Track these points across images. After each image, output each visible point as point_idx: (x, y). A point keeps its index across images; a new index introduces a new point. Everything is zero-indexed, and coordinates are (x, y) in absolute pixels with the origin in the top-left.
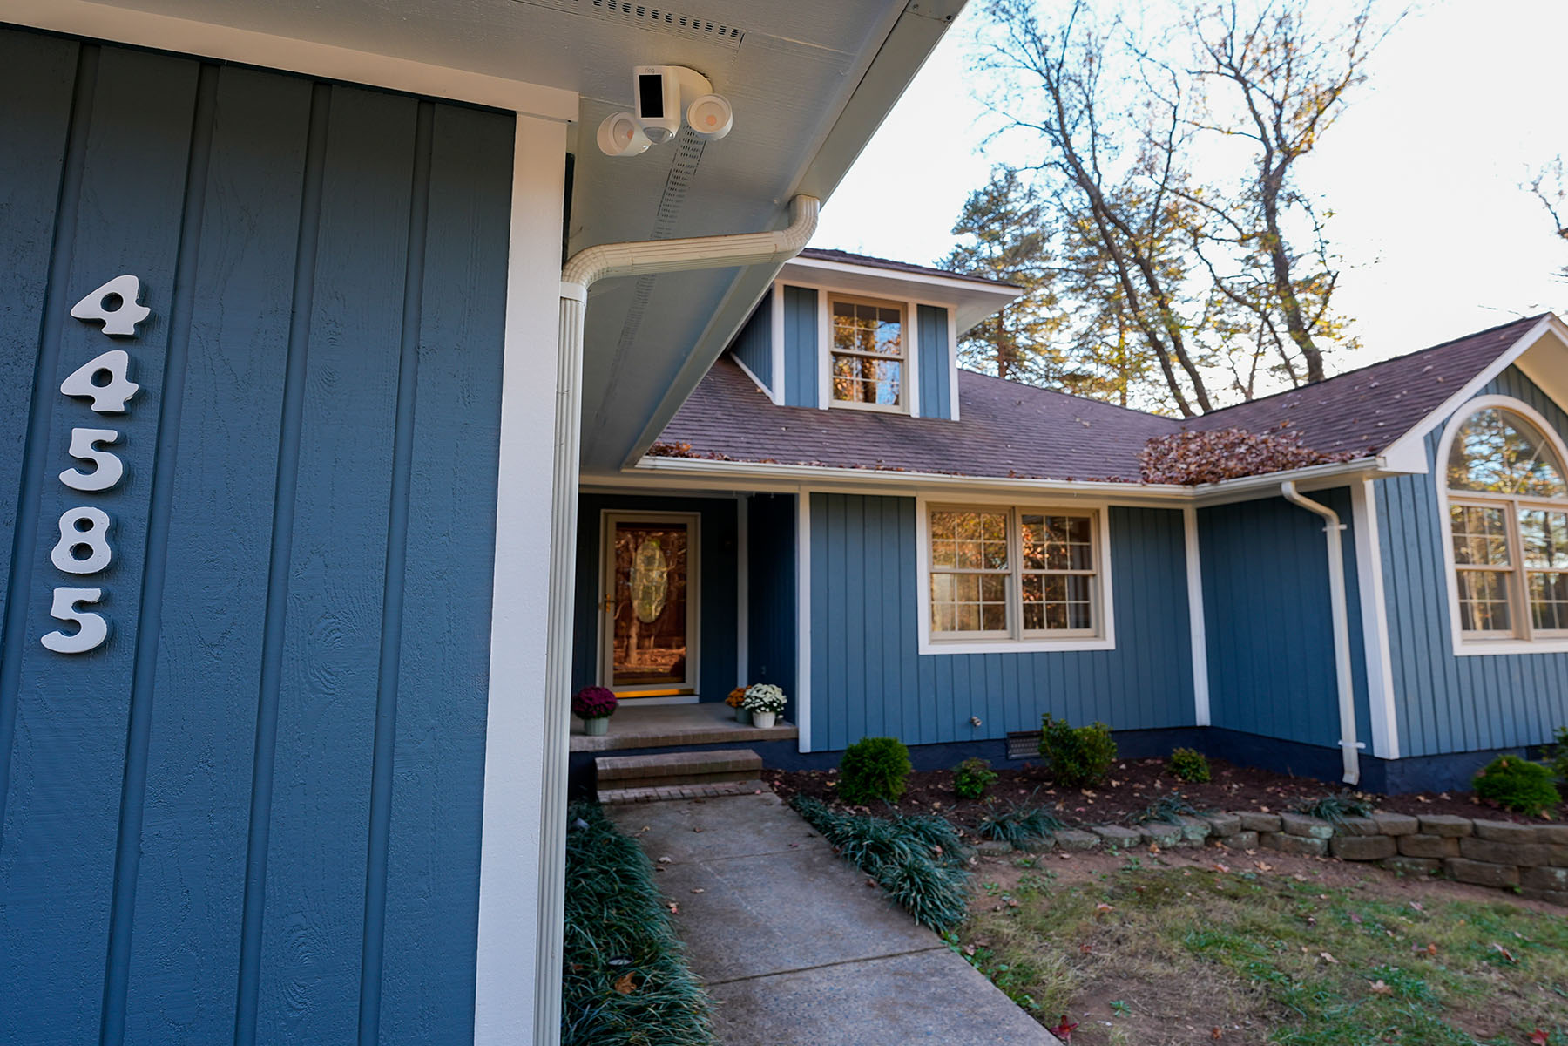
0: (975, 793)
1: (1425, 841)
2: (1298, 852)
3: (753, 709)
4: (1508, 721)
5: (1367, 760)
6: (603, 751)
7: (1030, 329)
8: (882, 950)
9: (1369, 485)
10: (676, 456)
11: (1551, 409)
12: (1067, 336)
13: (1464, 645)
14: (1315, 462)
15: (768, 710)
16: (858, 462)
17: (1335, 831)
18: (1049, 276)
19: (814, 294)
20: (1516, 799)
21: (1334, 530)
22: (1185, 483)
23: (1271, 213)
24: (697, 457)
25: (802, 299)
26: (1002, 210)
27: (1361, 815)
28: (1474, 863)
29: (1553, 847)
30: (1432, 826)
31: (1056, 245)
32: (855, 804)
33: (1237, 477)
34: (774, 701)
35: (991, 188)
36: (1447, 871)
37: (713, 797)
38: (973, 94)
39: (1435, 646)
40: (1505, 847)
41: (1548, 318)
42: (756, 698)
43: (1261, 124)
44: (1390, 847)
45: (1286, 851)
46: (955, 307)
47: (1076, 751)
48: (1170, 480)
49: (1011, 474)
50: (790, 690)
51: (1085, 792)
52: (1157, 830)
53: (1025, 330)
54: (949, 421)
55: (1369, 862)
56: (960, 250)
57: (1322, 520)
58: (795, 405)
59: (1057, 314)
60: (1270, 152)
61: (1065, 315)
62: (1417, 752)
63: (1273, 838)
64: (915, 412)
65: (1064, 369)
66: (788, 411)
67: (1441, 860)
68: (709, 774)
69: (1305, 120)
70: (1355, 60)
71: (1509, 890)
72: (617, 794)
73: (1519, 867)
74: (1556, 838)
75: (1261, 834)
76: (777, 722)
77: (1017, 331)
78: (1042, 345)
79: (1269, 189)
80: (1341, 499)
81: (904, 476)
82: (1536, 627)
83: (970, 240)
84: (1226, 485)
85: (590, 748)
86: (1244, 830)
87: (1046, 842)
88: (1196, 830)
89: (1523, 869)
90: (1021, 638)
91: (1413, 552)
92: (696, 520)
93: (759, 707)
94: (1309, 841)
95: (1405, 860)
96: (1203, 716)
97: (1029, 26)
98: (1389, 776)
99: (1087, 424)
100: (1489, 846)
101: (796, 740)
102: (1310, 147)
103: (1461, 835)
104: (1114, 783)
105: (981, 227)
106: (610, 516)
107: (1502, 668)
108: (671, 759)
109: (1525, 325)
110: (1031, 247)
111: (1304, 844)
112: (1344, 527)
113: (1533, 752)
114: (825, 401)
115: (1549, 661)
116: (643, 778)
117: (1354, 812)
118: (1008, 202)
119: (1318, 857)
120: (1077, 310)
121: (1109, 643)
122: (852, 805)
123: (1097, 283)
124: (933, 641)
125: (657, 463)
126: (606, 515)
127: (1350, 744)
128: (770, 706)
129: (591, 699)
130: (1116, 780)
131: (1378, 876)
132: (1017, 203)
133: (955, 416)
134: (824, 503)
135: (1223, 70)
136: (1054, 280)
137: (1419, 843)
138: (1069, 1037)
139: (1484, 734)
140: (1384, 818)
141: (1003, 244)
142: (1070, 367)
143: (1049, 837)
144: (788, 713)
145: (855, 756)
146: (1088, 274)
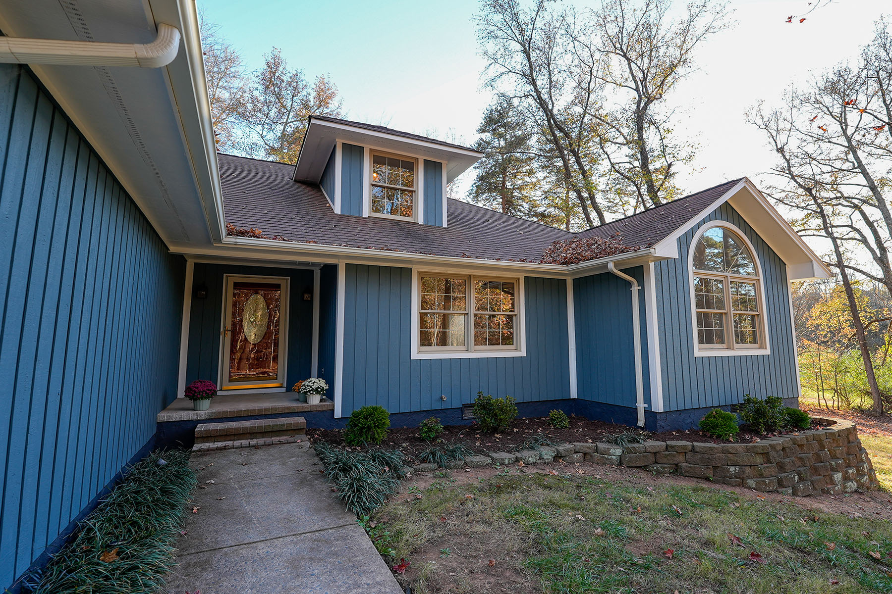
0: (430, 437)
1: (668, 455)
2: (604, 464)
3: (306, 393)
4: (721, 391)
5: (649, 413)
6: (203, 420)
7: (520, 188)
8: (316, 527)
9: (652, 265)
10: (250, 236)
11: (748, 229)
12: (539, 193)
13: (700, 351)
14: (623, 252)
15: (314, 393)
16: (371, 245)
17: (623, 451)
18: (530, 159)
19: (361, 149)
20: (718, 431)
21: (635, 289)
22: (563, 264)
23: (640, 129)
24: (265, 238)
25: (354, 152)
26: (505, 121)
27: (638, 442)
28: (692, 465)
29: (729, 455)
30: (672, 447)
31: (533, 141)
32: (353, 445)
33: (587, 260)
34: (318, 388)
35: (499, 108)
36: (679, 470)
37: (269, 445)
38: (485, 53)
39: (685, 352)
40: (706, 456)
41: (744, 180)
42: (308, 386)
43: (636, 82)
44: (651, 459)
45: (597, 463)
46: (447, 162)
47: (493, 412)
48: (555, 262)
49: (464, 255)
50: (330, 381)
51: (496, 435)
52: (526, 454)
53: (518, 188)
54: (441, 227)
55: (640, 467)
56: (481, 142)
57: (629, 284)
58: (347, 214)
59: (534, 180)
60: (640, 96)
61: (539, 181)
62: (674, 408)
63: (591, 456)
64: (421, 221)
65: (538, 211)
66: (341, 217)
67: (676, 465)
68: (272, 432)
69: (658, 81)
70: (683, 52)
71: (707, 479)
72: (205, 446)
73: (713, 467)
74: (731, 450)
75: (585, 454)
76: (321, 401)
77: (514, 189)
78: (526, 197)
79: (640, 118)
80: (638, 272)
81: (401, 255)
82: (738, 343)
83: (487, 136)
84: (582, 265)
85: (195, 418)
86: (576, 452)
87: (458, 462)
88: (548, 453)
89: (715, 468)
90: (473, 350)
91: (674, 302)
92: (287, 282)
93: (310, 391)
94: (609, 457)
95: (658, 466)
96: (574, 394)
97: (515, 16)
98: (659, 422)
99: (522, 233)
100: (699, 456)
101: (333, 410)
102: (661, 97)
103: (687, 451)
104: (515, 430)
105: (494, 130)
106: (229, 278)
107: (719, 363)
108: (247, 424)
109: (734, 183)
110: (520, 141)
111: (607, 459)
112: (640, 288)
113: (733, 408)
114: (366, 212)
115: (743, 360)
116: (226, 435)
117: (634, 440)
118: (509, 117)
119: (614, 466)
120: (544, 178)
121: (523, 353)
122: (350, 446)
123: (556, 164)
124: (419, 352)
125: (238, 240)
126: (227, 277)
127: (641, 406)
128: (317, 391)
129: (197, 388)
130: (517, 428)
131: (642, 474)
132: (512, 118)
133: (445, 225)
134: (354, 270)
135: (617, 51)
136: (533, 161)
137: (666, 456)
138: (404, 572)
139: (709, 398)
140: (651, 444)
141: (506, 140)
142: (541, 210)
143: (460, 460)
144: (329, 394)
145: (355, 417)
146: (549, 159)
